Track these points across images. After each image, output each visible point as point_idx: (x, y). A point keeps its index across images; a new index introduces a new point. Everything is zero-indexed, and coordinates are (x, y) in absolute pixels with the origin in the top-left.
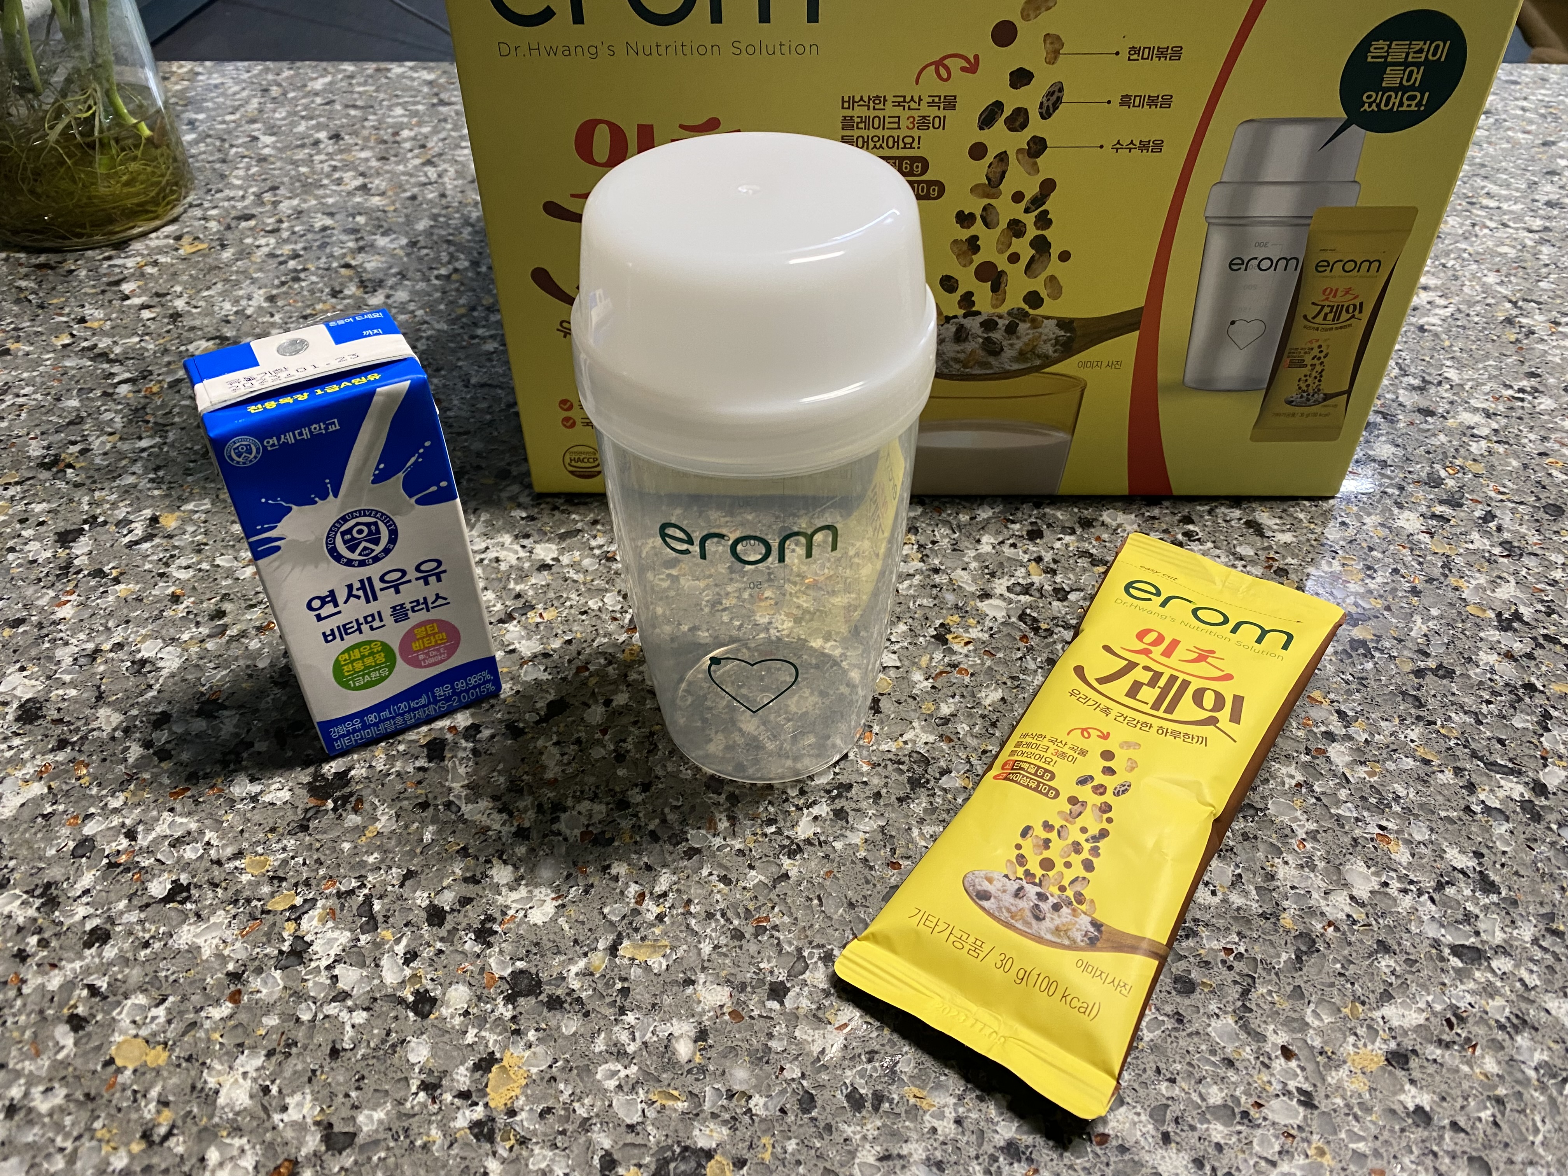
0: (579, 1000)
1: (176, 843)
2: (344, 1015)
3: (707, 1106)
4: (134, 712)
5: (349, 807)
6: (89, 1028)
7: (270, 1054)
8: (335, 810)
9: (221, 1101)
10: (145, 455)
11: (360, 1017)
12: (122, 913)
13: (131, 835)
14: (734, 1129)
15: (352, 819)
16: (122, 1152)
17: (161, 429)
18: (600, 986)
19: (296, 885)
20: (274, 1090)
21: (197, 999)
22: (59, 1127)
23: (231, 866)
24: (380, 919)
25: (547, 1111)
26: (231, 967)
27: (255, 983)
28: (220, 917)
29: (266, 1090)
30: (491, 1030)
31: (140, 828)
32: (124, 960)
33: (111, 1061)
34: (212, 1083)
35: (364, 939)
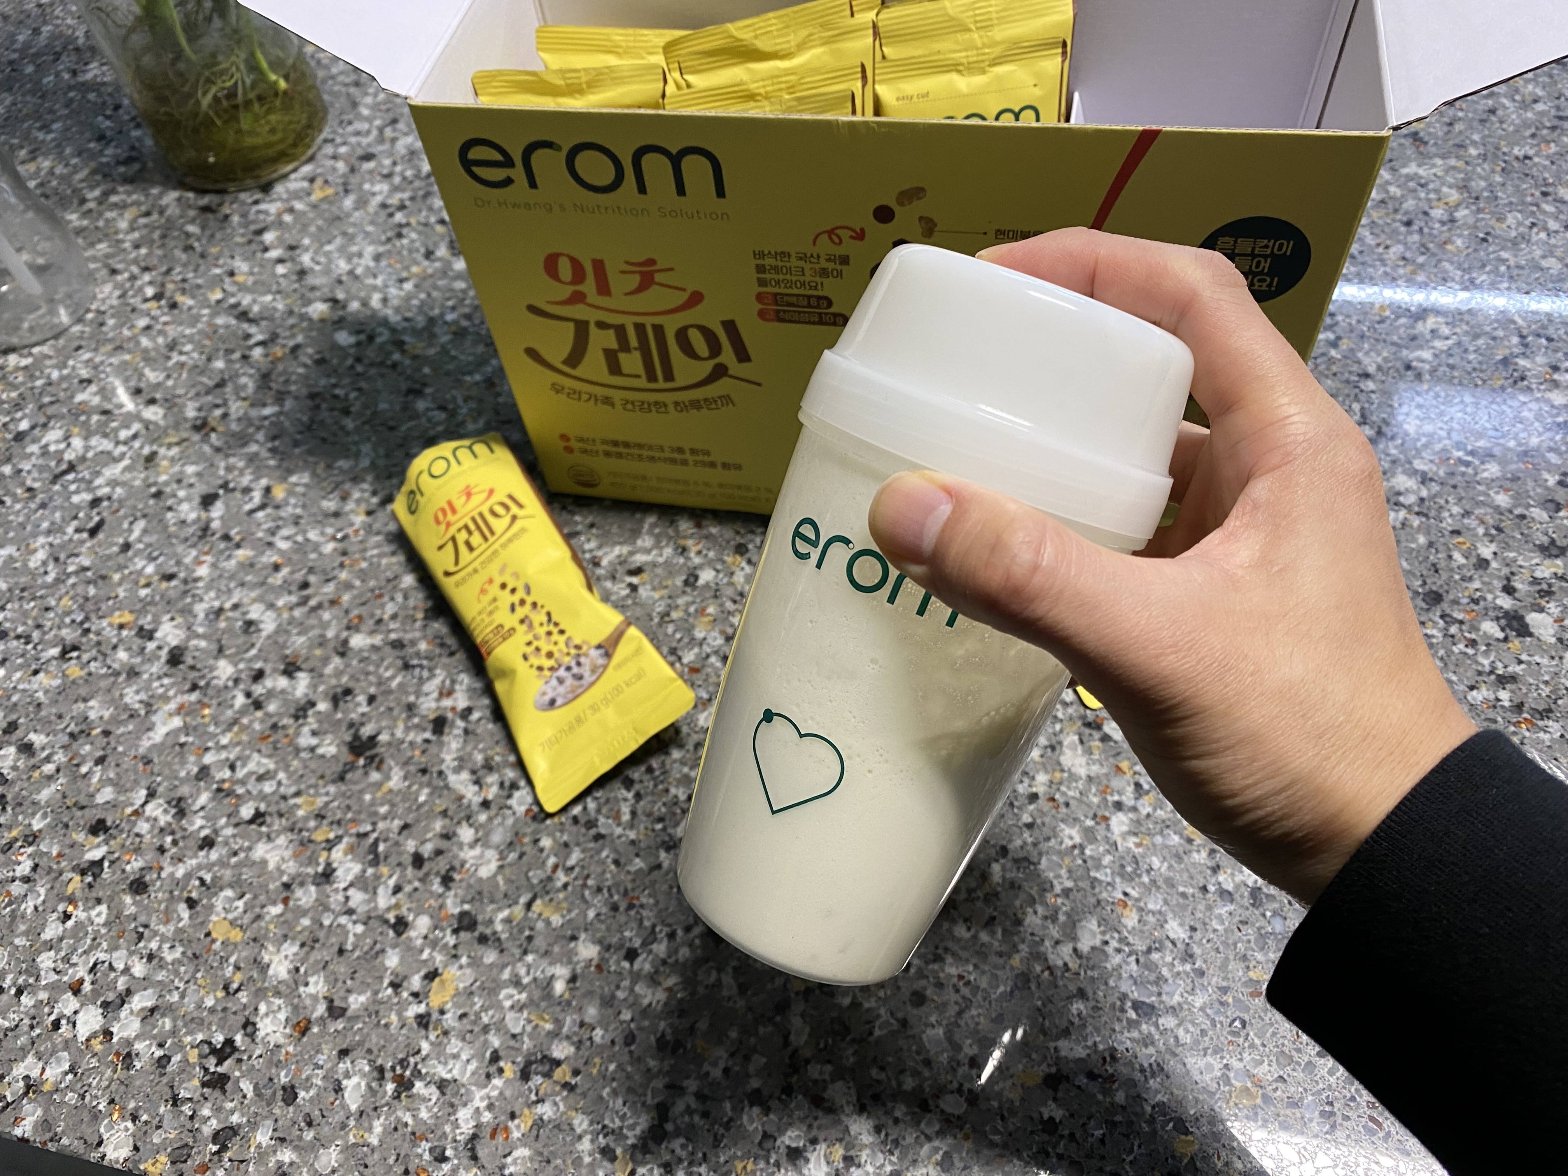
0: (499, 939)
1: (261, 778)
2: (350, 926)
3: (565, 1030)
4: (242, 666)
5: (374, 765)
6: (199, 908)
7: (303, 945)
8: (364, 766)
9: (271, 972)
10: (266, 423)
11: (359, 929)
12: (222, 828)
13: (232, 768)
14: (578, 1048)
15: (375, 776)
16: (211, 996)
17: (280, 397)
18: (515, 931)
19: (332, 823)
20: (302, 970)
21: (262, 898)
22: (177, 973)
23: (292, 801)
24: (382, 857)
25: (463, 1016)
26: (285, 879)
27: (299, 893)
28: (282, 840)
29: (297, 970)
30: (440, 952)
31: (239, 763)
32: (222, 863)
33: (208, 934)
34: (266, 959)
35: (370, 871)
